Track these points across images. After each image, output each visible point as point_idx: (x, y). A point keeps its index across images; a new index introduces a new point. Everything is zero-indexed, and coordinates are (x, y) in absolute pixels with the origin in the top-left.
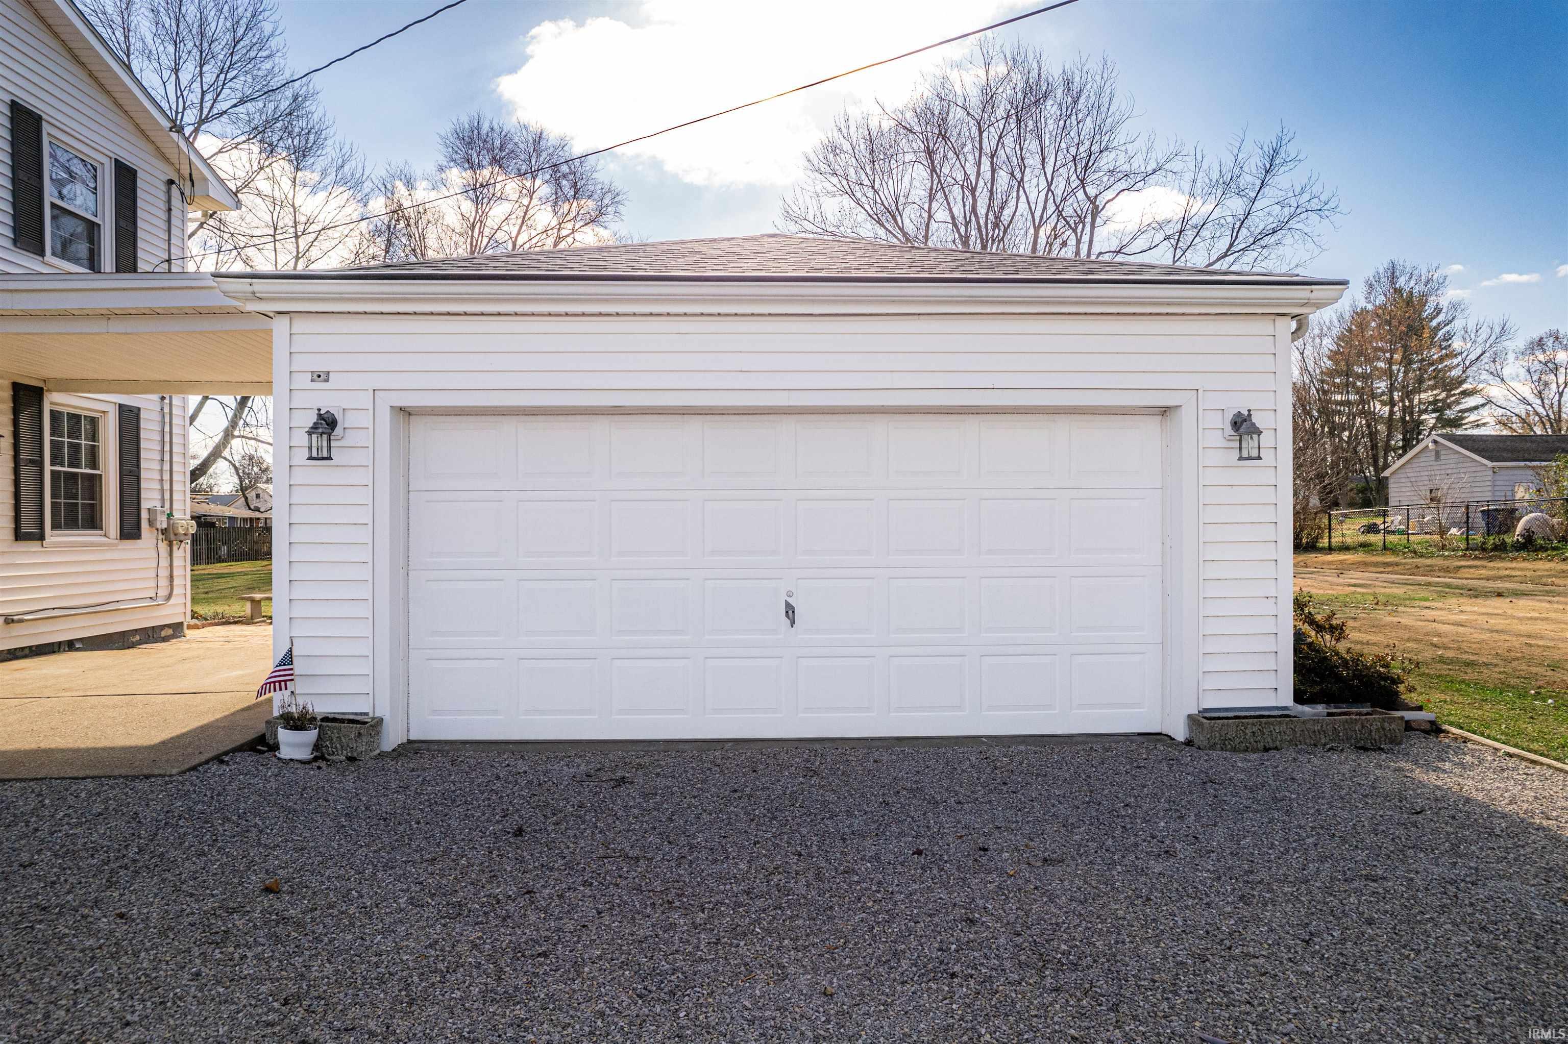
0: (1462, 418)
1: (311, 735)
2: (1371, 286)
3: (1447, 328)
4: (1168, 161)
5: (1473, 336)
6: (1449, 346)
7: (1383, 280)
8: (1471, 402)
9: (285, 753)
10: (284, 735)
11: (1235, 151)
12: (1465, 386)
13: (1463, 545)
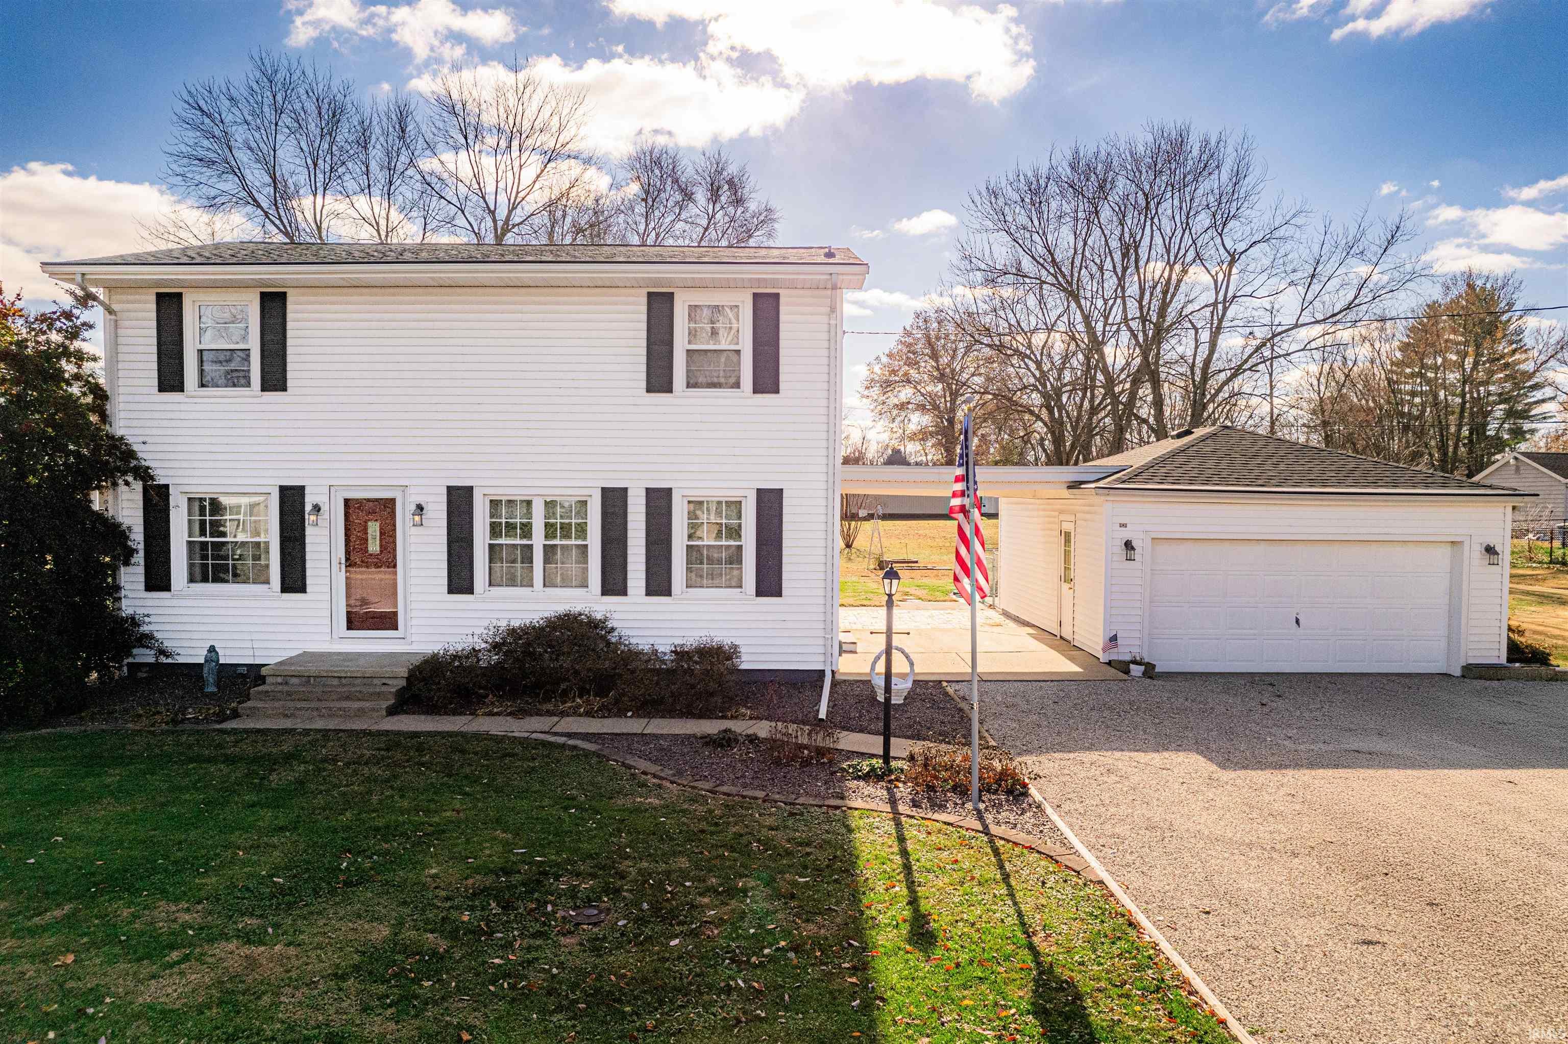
0: (1529, 410)
1: (1143, 668)
2: (1448, 288)
3: (1520, 322)
4: (1294, 216)
5: (1545, 337)
6: (1520, 340)
7: (1459, 283)
8: (1538, 395)
9: (1132, 673)
10: (1132, 666)
11: (1359, 220)
12: (1535, 380)
13: (1547, 559)
